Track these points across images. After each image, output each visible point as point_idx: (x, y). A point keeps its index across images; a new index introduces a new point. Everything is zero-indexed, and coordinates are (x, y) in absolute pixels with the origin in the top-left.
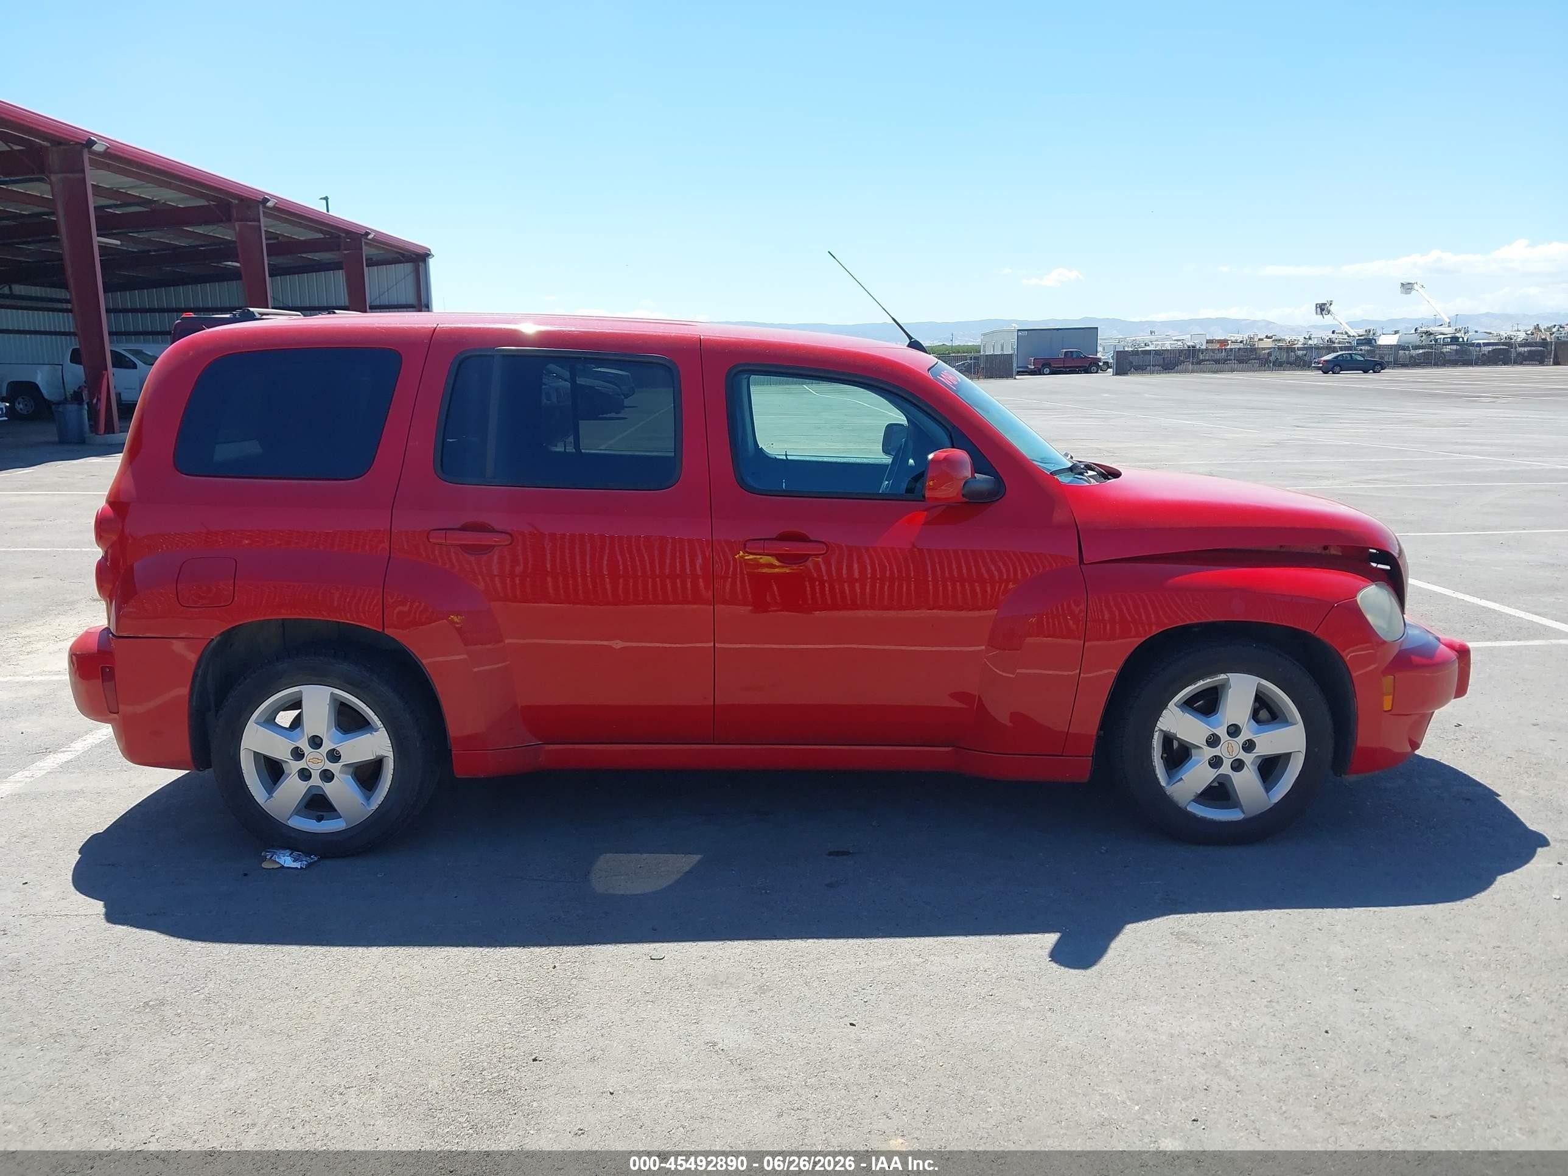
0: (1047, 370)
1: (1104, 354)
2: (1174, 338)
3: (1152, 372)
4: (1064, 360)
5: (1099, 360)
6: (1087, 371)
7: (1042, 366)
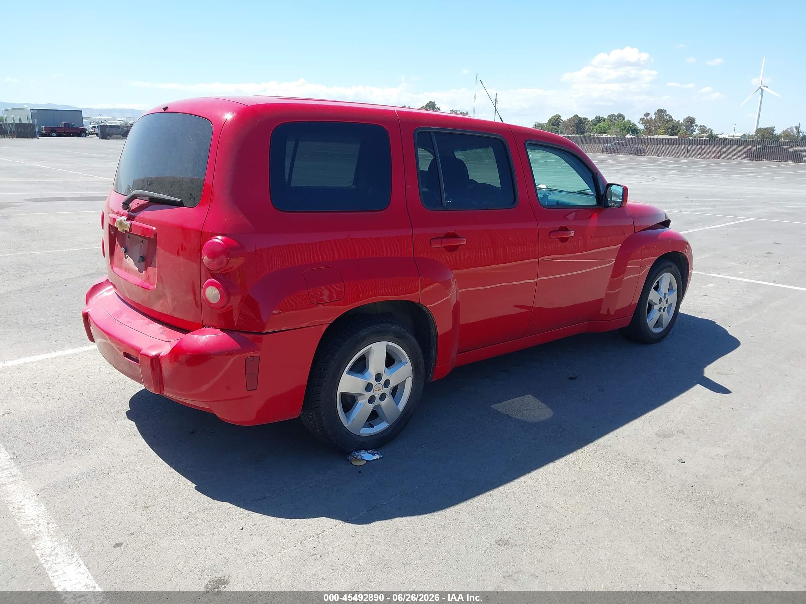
0: (54, 134)
1: (89, 127)
2: (118, 119)
3: (116, 138)
4: (64, 128)
5: (86, 130)
6: (79, 136)
7: (51, 131)
